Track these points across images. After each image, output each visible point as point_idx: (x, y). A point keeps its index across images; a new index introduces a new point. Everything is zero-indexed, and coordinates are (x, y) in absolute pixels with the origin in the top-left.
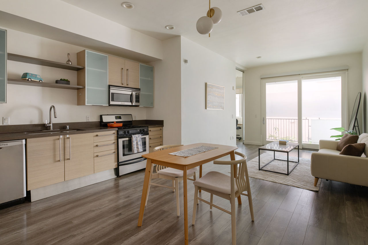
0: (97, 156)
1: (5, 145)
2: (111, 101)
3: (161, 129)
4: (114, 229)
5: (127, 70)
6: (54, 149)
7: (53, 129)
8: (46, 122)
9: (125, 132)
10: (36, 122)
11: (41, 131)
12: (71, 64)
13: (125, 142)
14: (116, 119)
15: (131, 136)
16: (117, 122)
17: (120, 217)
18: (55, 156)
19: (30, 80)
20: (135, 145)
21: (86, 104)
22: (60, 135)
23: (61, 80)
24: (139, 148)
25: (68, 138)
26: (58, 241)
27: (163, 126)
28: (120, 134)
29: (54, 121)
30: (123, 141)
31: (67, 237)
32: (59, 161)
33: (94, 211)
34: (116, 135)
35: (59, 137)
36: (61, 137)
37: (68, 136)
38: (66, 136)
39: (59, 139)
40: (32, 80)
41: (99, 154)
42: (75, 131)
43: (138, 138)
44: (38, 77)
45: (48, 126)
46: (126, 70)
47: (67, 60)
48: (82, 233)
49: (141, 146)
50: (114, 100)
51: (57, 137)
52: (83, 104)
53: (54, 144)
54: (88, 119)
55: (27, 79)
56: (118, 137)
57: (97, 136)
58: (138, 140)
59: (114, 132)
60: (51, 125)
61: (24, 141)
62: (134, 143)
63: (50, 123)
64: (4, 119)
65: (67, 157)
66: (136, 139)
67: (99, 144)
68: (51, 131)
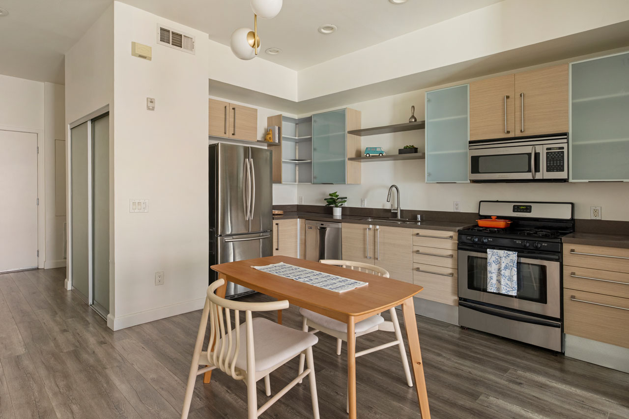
0: (419, 269)
1: (328, 225)
2: (472, 173)
5: (521, 96)
6: (364, 241)
7: (401, 217)
11: (387, 218)
12: (416, 120)
13: (474, 261)
14: (511, 211)
15: (484, 250)
18: (364, 249)
19: (368, 155)
21: (426, 182)
22: (369, 224)
23: (405, 148)
30: (468, 256)
32: (367, 257)
34: (457, 241)
35: (369, 226)
36: (371, 226)
37: (377, 227)
40: (371, 155)
41: (422, 267)
43: (503, 259)
44: (378, 150)
45: (395, 213)
46: (518, 96)
47: (411, 116)
50: (480, 171)
53: (364, 235)
54: (457, 207)
55: (365, 155)
57: (417, 234)
59: (451, 233)
60: (399, 211)
61: (340, 224)
62: (492, 269)
63: (397, 209)
64: (362, 201)
65: (376, 256)
66: (499, 260)
67: (422, 250)
68: (399, 220)
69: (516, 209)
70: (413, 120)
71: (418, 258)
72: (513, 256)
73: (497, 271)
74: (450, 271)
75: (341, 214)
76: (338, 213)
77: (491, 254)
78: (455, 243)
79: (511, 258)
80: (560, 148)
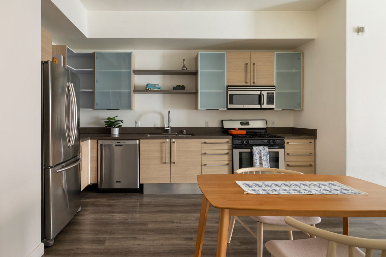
0: (205, 165)
1: (125, 143)
2: (230, 104)
3: (310, 142)
4: (169, 252)
5: (254, 64)
6: (162, 151)
7: (171, 132)
8: (166, 126)
9: (242, 142)
10: (159, 125)
11: (161, 134)
12: (186, 69)
13: (243, 155)
14: (241, 125)
15: (251, 147)
16: (239, 129)
17: (188, 242)
18: (162, 158)
19: (150, 89)
20: (256, 159)
21: (199, 109)
22: (166, 139)
23: (177, 86)
24: (263, 164)
25: (174, 142)
26: (123, 237)
27: (317, 139)
28: (235, 143)
29: (173, 125)
30: (239, 152)
31: (131, 237)
32: (165, 163)
33: (173, 222)
34: (231, 144)
35: (166, 140)
36: (168, 140)
37: (174, 140)
38: (172, 140)
39: (165, 142)
40: (152, 89)
41: (208, 163)
42: (190, 135)
43: (262, 151)
44: (157, 86)
45: (167, 129)
46: (252, 64)
47: (183, 66)
48: (144, 240)
49: (266, 161)
50: (234, 103)
51: (164, 140)
52: (197, 108)
53: (161, 147)
54: (207, 124)
55: (148, 89)
56: (234, 147)
57: (205, 142)
58: (262, 155)
59: (227, 140)
60: (170, 129)
61: (138, 141)
62: (256, 157)
63: (169, 127)
64: (136, 122)
65: (173, 161)
66: (260, 152)
67: (207, 152)
68: (170, 135)
69: (242, 124)
70: (185, 69)
71: (205, 158)
72: (267, 148)
73: (259, 158)
74: (227, 162)
75: (118, 134)
76: (116, 132)
77: (255, 149)
78: (230, 145)
79: (266, 150)
80: (272, 93)
